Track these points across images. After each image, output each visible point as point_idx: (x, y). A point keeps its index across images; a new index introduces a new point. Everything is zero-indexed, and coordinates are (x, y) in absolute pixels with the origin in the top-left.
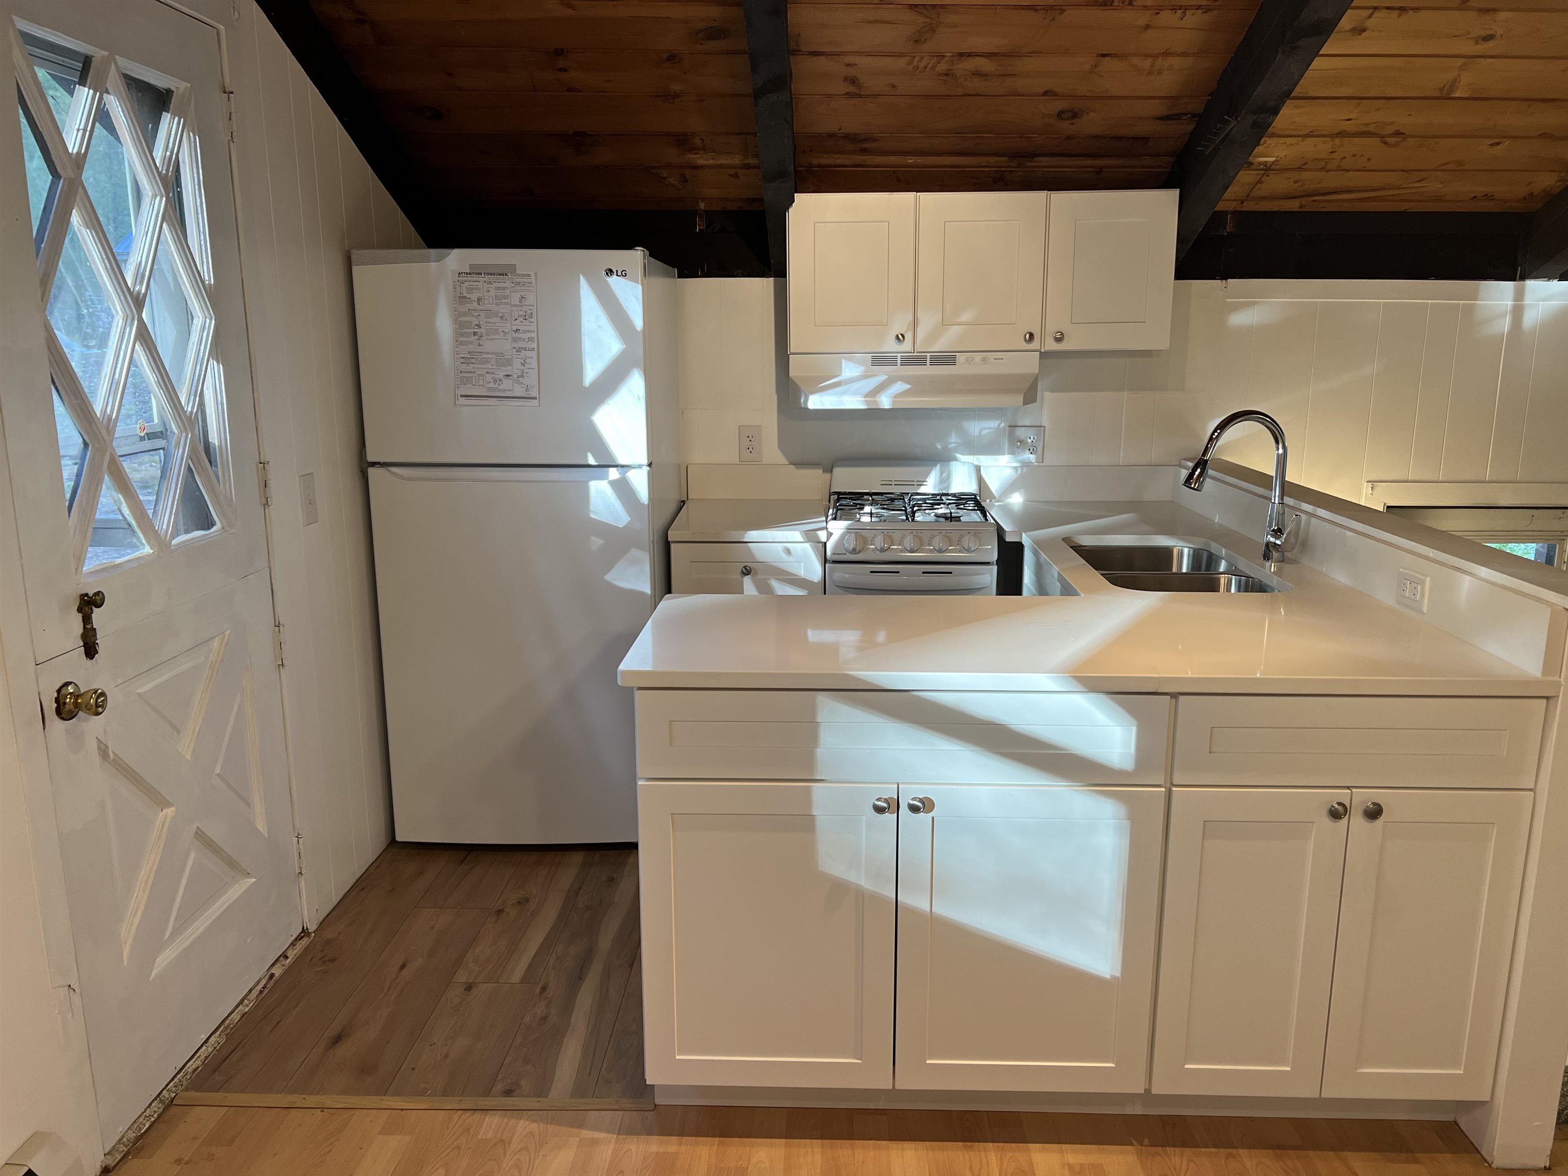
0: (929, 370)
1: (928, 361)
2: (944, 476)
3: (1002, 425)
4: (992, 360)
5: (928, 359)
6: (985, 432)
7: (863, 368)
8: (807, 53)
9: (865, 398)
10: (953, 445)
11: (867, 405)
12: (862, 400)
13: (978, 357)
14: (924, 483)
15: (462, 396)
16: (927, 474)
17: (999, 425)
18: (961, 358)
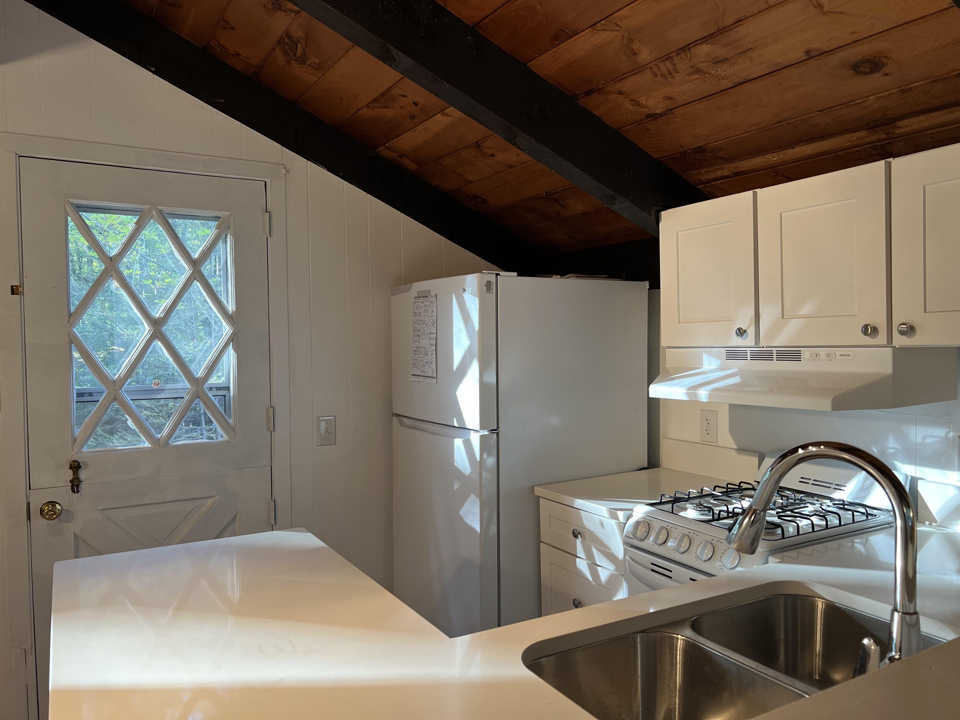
0: (776, 366)
1: (775, 356)
2: (867, 483)
3: (951, 434)
4: (838, 357)
5: (775, 354)
6: (929, 440)
7: (719, 362)
8: (583, 95)
9: (687, 390)
10: (891, 451)
11: (689, 397)
12: (685, 392)
13: (823, 352)
14: (842, 488)
15: (413, 375)
16: (849, 479)
17: (947, 434)
18: (806, 353)
